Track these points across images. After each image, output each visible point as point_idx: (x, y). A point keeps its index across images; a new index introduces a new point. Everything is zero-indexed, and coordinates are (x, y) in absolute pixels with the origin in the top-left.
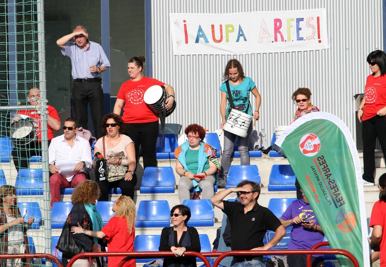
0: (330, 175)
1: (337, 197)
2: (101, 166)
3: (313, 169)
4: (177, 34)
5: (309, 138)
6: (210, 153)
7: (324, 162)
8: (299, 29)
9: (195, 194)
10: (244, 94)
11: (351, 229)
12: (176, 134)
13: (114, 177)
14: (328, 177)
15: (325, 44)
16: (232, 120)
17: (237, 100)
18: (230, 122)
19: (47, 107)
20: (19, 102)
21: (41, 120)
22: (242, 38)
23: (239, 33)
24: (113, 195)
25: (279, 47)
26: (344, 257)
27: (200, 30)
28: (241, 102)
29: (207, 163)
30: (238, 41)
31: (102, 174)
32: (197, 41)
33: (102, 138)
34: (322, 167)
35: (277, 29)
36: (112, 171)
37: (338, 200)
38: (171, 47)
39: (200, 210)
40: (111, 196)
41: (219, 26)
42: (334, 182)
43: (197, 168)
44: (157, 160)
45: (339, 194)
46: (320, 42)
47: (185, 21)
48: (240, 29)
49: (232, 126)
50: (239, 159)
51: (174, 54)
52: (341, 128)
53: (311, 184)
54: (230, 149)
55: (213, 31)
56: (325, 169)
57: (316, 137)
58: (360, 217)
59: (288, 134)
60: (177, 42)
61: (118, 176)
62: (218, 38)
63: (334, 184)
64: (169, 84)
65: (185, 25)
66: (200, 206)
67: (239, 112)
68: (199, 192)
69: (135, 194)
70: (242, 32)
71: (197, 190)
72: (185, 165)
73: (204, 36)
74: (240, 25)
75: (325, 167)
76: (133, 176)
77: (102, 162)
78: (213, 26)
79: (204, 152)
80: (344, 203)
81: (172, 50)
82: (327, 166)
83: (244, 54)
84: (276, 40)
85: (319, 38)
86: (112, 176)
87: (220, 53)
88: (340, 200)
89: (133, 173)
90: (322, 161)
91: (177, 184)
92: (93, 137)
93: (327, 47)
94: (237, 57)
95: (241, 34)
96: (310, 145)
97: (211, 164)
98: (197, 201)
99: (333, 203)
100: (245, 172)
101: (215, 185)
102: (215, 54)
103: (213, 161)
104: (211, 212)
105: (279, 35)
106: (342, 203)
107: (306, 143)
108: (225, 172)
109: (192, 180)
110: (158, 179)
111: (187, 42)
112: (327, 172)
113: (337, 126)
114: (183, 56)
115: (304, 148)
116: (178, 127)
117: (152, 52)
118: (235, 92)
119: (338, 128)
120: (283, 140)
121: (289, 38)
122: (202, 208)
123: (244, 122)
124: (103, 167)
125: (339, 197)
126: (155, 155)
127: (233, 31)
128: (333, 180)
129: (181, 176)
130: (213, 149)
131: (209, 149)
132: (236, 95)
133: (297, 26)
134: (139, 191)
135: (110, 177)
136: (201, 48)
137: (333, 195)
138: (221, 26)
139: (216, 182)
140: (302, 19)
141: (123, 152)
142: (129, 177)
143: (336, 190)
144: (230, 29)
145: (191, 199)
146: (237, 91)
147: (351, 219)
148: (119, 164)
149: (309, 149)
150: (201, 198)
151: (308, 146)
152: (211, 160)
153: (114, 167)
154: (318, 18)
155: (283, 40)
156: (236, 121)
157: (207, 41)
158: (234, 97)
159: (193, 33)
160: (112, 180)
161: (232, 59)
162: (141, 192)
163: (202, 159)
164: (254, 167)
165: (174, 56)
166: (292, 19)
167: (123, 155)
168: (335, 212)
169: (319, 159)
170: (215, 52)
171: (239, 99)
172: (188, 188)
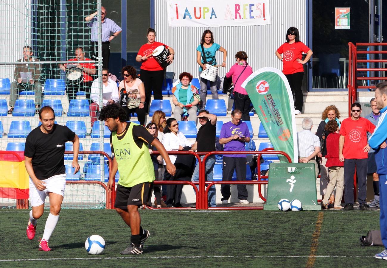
0: (275, 106)
1: (278, 119)
2: (125, 98)
3: (264, 102)
4: (171, 13)
5: (262, 83)
6: (195, 91)
7: (271, 98)
8: (251, 11)
9: (184, 117)
10: (212, 54)
11: (287, 139)
12: (171, 78)
13: (132, 105)
14: (273, 107)
15: (268, 21)
16: (205, 71)
17: (208, 58)
18: (204, 72)
19: (102, 61)
20: (85, 58)
21: (98, 69)
22: (214, 16)
23: (212, 13)
24: (131, 117)
25: (238, 22)
26: (282, 155)
27: (187, 10)
28: (211, 59)
29: (192, 97)
30: (211, 18)
31: (124, 103)
32: (184, 18)
33: (123, 80)
34: (270, 101)
35: (237, 11)
36: (131, 102)
37: (279, 121)
38: (167, 22)
39: (189, 128)
40: (130, 118)
41: (199, 8)
42: (277, 110)
43: (186, 101)
44: (163, 95)
45: (280, 118)
46: (265, 19)
47: (176, 5)
48: (213, 11)
49: (205, 75)
50: (211, 95)
51: (169, 26)
52: (282, 77)
53: (263, 111)
54: (205, 88)
55: (195, 12)
56: (272, 102)
57: (266, 83)
58: (292, 132)
59: (249, 80)
60: (172, 18)
61: (135, 105)
62: (198, 16)
63: (277, 112)
64: (171, 47)
65: (177, 7)
66: (188, 125)
67: (210, 66)
68: (187, 116)
69: (146, 117)
70: (214, 12)
71: (186, 114)
72: (178, 98)
73: (189, 14)
74: (212, 8)
75: (272, 101)
76: (144, 105)
77: (125, 96)
78: (195, 8)
79: (191, 90)
80: (283, 123)
81: (168, 23)
82: (273, 100)
83: (215, 27)
84: (236, 18)
85: (264, 17)
86: (131, 105)
87: (200, 26)
88: (280, 122)
89: (144, 103)
90: (270, 98)
91: (173, 111)
92: (118, 80)
93: (269, 23)
94: (210, 28)
95: (213, 14)
96: (263, 87)
97: (195, 98)
98: (186, 122)
99: (276, 123)
100: (216, 104)
101: (197, 112)
102: (196, 26)
103: (196, 96)
104: (195, 129)
105: (238, 15)
106: (282, 123)
107: (260, 86)
108: (204, 103)
109: (183, 108)
110: (161, 107)
111: (178, 18)
112: (273, 104)
113: (279, 76)
114: (175, 28)
115: (259, 89)
116: (173, 74)
117: (154, 25)
118: (207, 53)
119: (280, 77)
120: (246, 84)
121: (245, 17)
122: (189, 126)
123: (213, 72)
124: (125, 99)
125: (280, 119)
126: (162, 92)
127: (208, 11)
128: (276, 109)
129: (176, 106)
130: (196, 89)
131: (194, 89)
132: (208, 55)
133: (250, 9)
134: (148, 115)
135: (130, 105)
136: (187, 23)
137: (276, 118)
138: (200, 8)
139: (198, 110)
140: (253, 5)
141: (137, 89)
142: (142, 106)
143: (278, 115)
144: (206, 10)
145: (182, 120)
146: (208, 52)
147: (287, 133)
148: (135, 98)
149: (262, 90)
150: (188, 120)
151: (261, 88)
152: (195, 96)
153: (132, 99)
154: (264, 4)
155: (240, 18)
156: (208, 71)
157: (191, 18)
158: (206, 56)
159: (182, 13)
160: (131, 107)
161: (207, 29)
162: (150, 116)
163: (189, 95)
164: (222, 100)
165: (169, 28)
166: (247, 4)
167: (137, 91)
168: (277, 128)
169: (268, 96)
170: (196, 25)
171: (210, 57)
172: (180, 114)
